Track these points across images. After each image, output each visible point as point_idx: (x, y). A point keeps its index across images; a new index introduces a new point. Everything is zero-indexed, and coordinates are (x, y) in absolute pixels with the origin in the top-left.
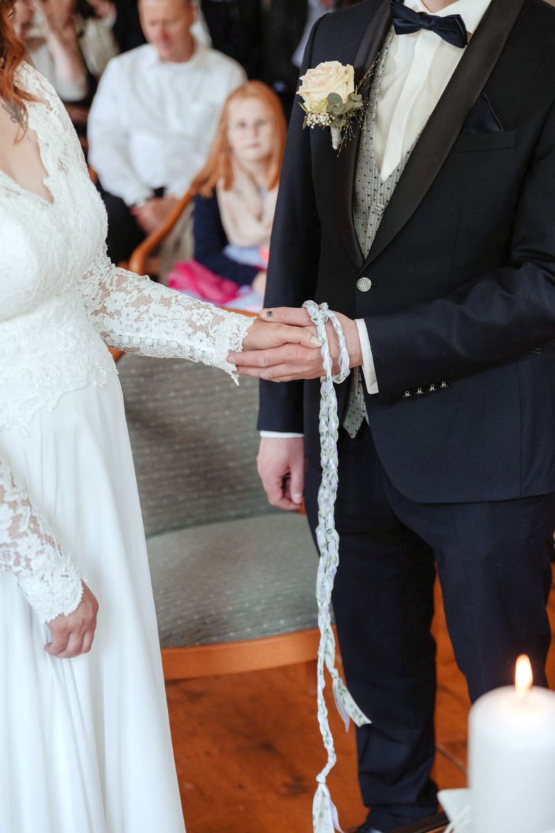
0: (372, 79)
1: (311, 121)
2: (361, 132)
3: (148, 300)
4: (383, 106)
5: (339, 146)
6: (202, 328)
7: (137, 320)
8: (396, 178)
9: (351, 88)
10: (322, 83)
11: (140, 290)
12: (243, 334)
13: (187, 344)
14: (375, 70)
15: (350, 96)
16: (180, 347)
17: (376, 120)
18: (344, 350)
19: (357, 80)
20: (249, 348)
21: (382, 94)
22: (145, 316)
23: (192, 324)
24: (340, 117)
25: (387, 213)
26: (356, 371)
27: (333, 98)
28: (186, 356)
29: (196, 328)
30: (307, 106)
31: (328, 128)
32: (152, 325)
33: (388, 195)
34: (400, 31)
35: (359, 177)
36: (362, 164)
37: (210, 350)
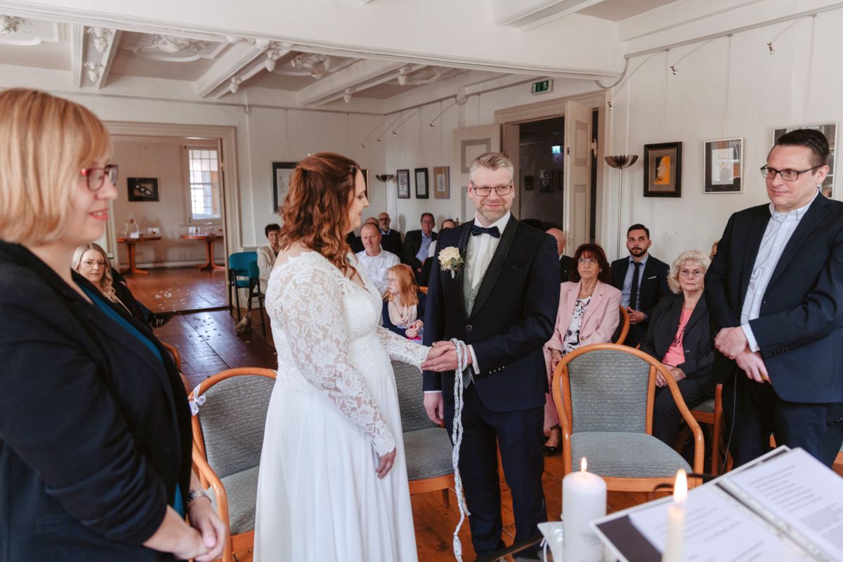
0: (465, 252)
1: (444, 268)
2: (463, 271)
3: (390, 338)
4: (471, 262)
5: (455, 277)
6: (410, 350)
7: (385, 345)
8: (478, 287)
9: (459, 256)
10: (448, 254)
11: (386, 334)
12: (427, 352)
13: (404, 356)
14: (466, 249)
15: (459, 259)
16: (401, 357)
17: (469, 266)
18: (466, 356)
19: (460, 252)
20: (429, 359)
21: (470, 258)
22: (389, 344)
23: (407, 348)
24: (456, 266)
25: (476, 301)
26: (470, 366)
27: (453, 259)
28: (403, 360)
29: (409, 350)
30: (443, 263)
31: (450, 271)
32: (391, 347)
33: (476, 294)
34: (474, 235)
35: (465, 288)
36: (465, 283)
37: (413, 359)
